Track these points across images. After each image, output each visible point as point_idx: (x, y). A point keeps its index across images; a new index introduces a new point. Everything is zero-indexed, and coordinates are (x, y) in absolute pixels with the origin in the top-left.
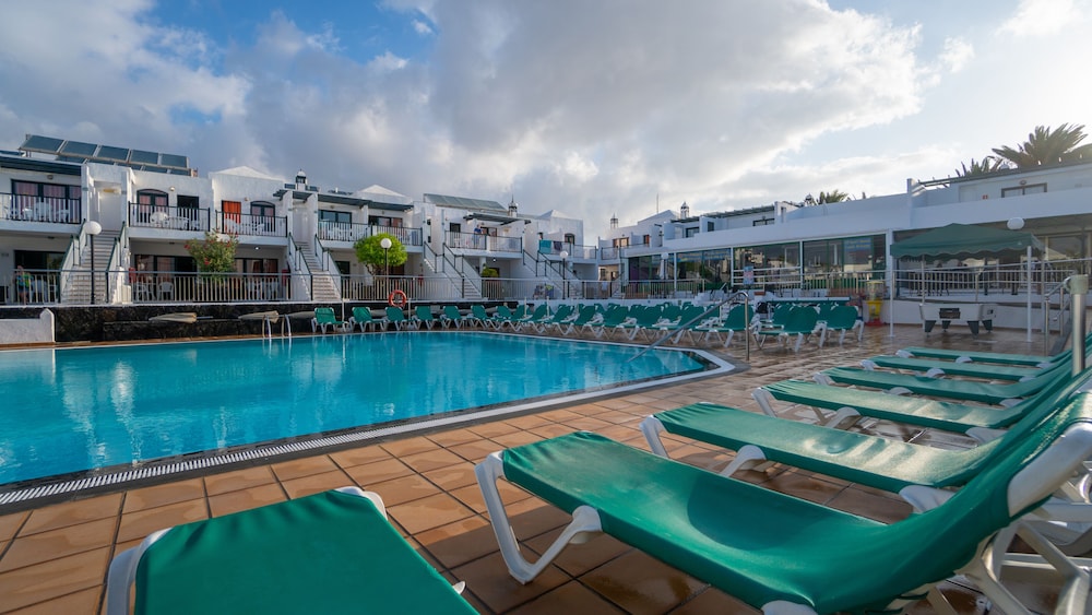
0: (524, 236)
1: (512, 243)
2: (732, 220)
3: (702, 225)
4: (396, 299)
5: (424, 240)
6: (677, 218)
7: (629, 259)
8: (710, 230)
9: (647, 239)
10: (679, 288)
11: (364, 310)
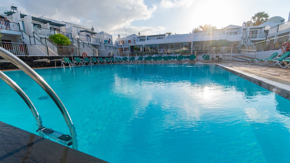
0: (100, 38)
1: (97, 40)
2: (152, 37)
3: (146, 38)
4: (85, 55)
5: (72, 37)
6: (138, 36)
7: (131, 46)
8: (148, 40)
9: (129, 41)
10: (145, 54)
11: (78, 59)
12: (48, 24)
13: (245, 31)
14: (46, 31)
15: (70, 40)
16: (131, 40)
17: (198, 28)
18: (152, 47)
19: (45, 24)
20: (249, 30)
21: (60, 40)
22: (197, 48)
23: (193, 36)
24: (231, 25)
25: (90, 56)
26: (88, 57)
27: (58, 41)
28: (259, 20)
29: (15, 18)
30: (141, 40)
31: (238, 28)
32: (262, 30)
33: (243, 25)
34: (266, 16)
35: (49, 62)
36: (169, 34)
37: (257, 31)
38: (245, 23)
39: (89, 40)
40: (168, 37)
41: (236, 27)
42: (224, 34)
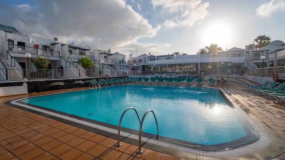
0: (116, 59)
1: (113, 60)
2: (161, 57)
3: (156, 58)
4: (107, 76)
5: (95, 59)
6: (148, 56)
7: (142, 66)
8: (158, 59)
9: (140, 61)
10: (156, 73)
11: (102, 80)
12: (78, 49)
13: (248, 53)
14: (76, 56)
15: (93, 62)
16: (142, 60)
17: (204, 49)
18: (162, 66)
19: (75, 50)
20: (251, 53)
21: (86, 63)
22: (204, 68)
23: (200, 57)
24: (234, 48)
25: (111, 77)
26: (109, 78)
27: (85, 64)
28: (261, 42)
29: (57, 48)
30: (151, 60)
31: (241, 51)
32: (264, 53)
33: (246, 48)
34: (268, 39)
35: (83, 83)
36: (177, 54)
37: (259, 53)
38: (247, 47)
39: (107, 61)
40: (177, 58)
41: (240, 50)
42: (228, 56)
